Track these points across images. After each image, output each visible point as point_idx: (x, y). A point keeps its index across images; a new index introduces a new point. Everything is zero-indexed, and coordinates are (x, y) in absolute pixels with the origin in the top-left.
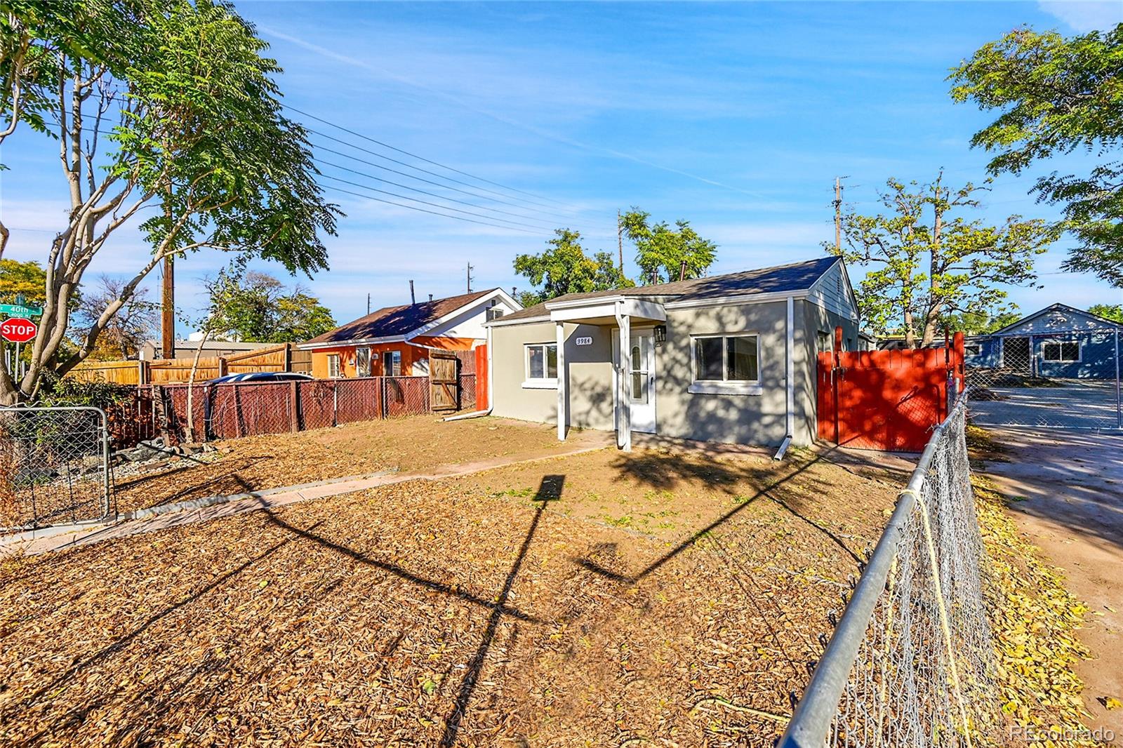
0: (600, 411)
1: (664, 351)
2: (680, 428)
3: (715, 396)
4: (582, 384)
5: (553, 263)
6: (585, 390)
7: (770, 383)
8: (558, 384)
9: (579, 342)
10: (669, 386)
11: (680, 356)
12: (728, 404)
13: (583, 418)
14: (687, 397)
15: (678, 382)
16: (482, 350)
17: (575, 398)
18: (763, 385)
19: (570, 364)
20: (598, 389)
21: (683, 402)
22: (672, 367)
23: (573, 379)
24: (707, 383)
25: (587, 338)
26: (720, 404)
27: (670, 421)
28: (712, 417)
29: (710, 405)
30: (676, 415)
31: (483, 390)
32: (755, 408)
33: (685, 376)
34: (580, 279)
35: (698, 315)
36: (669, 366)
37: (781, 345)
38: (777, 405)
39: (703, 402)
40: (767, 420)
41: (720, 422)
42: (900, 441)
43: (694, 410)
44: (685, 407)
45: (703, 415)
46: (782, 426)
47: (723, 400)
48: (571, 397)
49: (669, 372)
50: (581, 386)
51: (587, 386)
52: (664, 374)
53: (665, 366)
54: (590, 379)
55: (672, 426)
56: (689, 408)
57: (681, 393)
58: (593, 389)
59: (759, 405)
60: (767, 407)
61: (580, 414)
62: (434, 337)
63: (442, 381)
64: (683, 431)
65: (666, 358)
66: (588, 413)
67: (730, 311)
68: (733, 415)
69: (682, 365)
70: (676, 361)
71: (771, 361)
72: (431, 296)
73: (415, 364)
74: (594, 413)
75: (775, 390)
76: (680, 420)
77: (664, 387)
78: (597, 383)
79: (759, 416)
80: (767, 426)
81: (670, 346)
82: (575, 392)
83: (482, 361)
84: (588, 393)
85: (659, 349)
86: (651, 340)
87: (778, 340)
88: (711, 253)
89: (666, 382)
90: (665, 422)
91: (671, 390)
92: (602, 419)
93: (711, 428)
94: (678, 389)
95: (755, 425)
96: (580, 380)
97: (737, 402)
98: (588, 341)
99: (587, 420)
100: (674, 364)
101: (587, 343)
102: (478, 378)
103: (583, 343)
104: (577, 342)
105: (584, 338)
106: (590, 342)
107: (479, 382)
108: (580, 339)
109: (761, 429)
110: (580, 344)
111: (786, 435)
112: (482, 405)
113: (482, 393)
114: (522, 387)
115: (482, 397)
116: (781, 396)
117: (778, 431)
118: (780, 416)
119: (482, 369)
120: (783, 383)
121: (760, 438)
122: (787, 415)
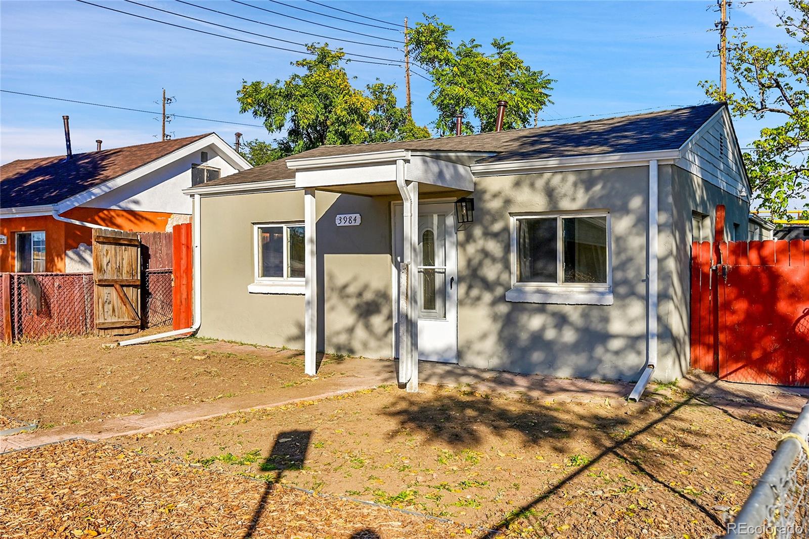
0: (368, 327)
1: (469, 238)
2: (491, 356)
3: (542, 308)
4: (345, 287)
5: (303, 96)
6: (348, 296)
7: (622, 290)
8: (306, 287)
9: (341, 221)
10: (475, 292)
11: (494, 247)
12: (562, 320)
13: (342, 339)
14: (503, 309)
15: (488, 286)
16: (183, 231)
17: (332, 308)
18: (613, 291)
19: (325, 255)
20: (368, 296)
21: (495, 318)
22: (480, 264)
23: (331, 277)
24: (531, 286)
25: (353, 216)
26: (550, 321)
27: (477, 346)
28: (537, 339)
29: (536, 322)
30: (484, 337)
31: (184, 296)
32: (597, 326)
33: (498, 278)
34: (344, 124)
35: (517, 184)
36: (476, 261)
37: (638, 234)
38: (631, 322)
39: (524, 318)
40: (616, 344)
41: (548, 346)
42: (801, 372)
43: (511, 330)
44: (499, 325)
45: (524, 336)
46: (639, 353)
47: (554, 314)
48: (327, 306)
49: (475, 271)
50: (342, 291)
51: (352, 289)
52: (468, 273)
53: (469, 261)
54: (355, 279)
55: (479, 353)
56: (503, 327)
57: (494, 303)
58: (360, 295)
59: (606, 320)
60: (617, 326)
61: (338, 333)
62: (102, 210)
63: (116, 281)
64: (495, 362)
65: (471, 249)
67: (564, 180)
68: (569, 336)
69: (494, 260)
70: (485, 254)
71: (623, 257)
72: (100, 142)
73: (70, 253)
74: (361, 333)
75: (627, 301)
76: (490, 344)
77: (467, 293)
78: (366, 287)
79: (605, 337)
80: (617, 353)
81: (478, 232)
82: (331, 300)
83: (184, 249)
84: (353, 302)
85: (461, 236)
86: (450, 221)
87: (635, 226)
88: (543, 91)
89: (470, 287)
90: (469, 348)
91: (478, 299)
92: (373, 343)
93: (537, 356)
94: (487, 297)
95: (599, 351)
96: (341, 280)
97: (575, 316)
98: (355, 220)
99: (349, 343)
100: (484, 259)
101: (353, 224)
102: (176, 277)
103: (347, 224)
104: (337, 222)
105: (348, 216)
106: (358, 223)
107: (178, 284)
108: (342, 216)
109: (608, 358)
110: (342, 224)
111: (647, 362)
112: (184, 320)
113: (184, 301)
114: (250, 292)
115: (183, 308)
116: (636, 308)
117: (634, 360)
118: (634, 339)
119: (183, 263)
120: (641, 289)
121: (608, 369)
122: (647, 336)
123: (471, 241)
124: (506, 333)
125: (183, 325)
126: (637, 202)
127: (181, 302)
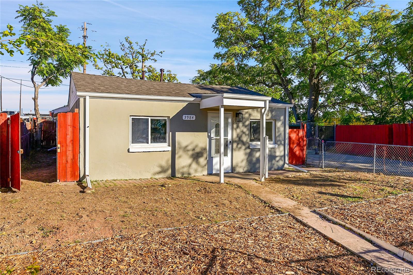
0: (198, 163)
1: (238, 127)
2: (244, 168)
4: (186, 147)
6: (188, 151)
7: (279, 143)
10: (239, 146)
11: (245, 130)
13: (185, 170)
14: (248, 151)
15: (244, 143)
16: (70, 117)
17: (180, 157)
18: (275, 143)
19: (176, 133)
20: (198, 150)
21: (246, 154)
22: (241, 136)
23: (179, 144)
24: (254, 143)
25: (192, 116)
27: (240, 165)
28: (258, 159)
29: (257, 154)
30: (242, 161)
32: (274, 154)
33: (247, 140)
37: (282, 127)
38: (281, 152)
39: (254, 153)
40: (277, 159)
42: (294, 162)
43: (251, 157)
44: (247, 156)
45: (254, 159)
46: (283, 160)
48: (177, 156)
49: (240, 138)
50: (185, 149)
51: (190, 148)
52: (237, 139)
53: (238, 135)
54: (191, 143)
55: (240, 167)
57: (245, 149)
58: (194, 150)
59: (275, 152)
60: (278, 154)
61: (183, 167)
64: (246, 169)
65: (238, 130)
66: (190, 165)
69: (246, 135)
70: (243, 133)
71: (279, 133)
74: (194, 166)
75: (280, 145)
76: (244, 164)
77: (237, 146)
78: (197, 146)
79: (275, 157)
80: (278, 161)
81: (241, 124)
82: (179, 153)
83: (70, 128)
84: (190, 153)
85: (235, 126)
87: (281, 124)
89: (238, 144)
90: (237, 166)
91: (240, 148)
92: (200, 169)
94: (244, 147)
95: (274, 162)
96: (184, 144)
98: (193, 118)
99: (189, 171)
100: (242, 134)
101: (192, 119)
102: (62, 146)
103: (189, 119)
104: (184, 118)
105: (189, 116)
107: (64, 150)
108: (186, 116)
109: (276, 163)
110: (186, 119)
111: (285, 163)
112: (69, 173)
113: (69, 161)
114: (129, 152)
115: (69, 165)
116: (282, 148)
117: (281, 163)
118: (281, 157)
119: (69, 137)
120: (283, 142)
121: (275, 166)
122: (284, 156)
123: (238, 128)
124: (249, 159)
125: (69, 176)
126: (282, 118)
127: (67, 161)
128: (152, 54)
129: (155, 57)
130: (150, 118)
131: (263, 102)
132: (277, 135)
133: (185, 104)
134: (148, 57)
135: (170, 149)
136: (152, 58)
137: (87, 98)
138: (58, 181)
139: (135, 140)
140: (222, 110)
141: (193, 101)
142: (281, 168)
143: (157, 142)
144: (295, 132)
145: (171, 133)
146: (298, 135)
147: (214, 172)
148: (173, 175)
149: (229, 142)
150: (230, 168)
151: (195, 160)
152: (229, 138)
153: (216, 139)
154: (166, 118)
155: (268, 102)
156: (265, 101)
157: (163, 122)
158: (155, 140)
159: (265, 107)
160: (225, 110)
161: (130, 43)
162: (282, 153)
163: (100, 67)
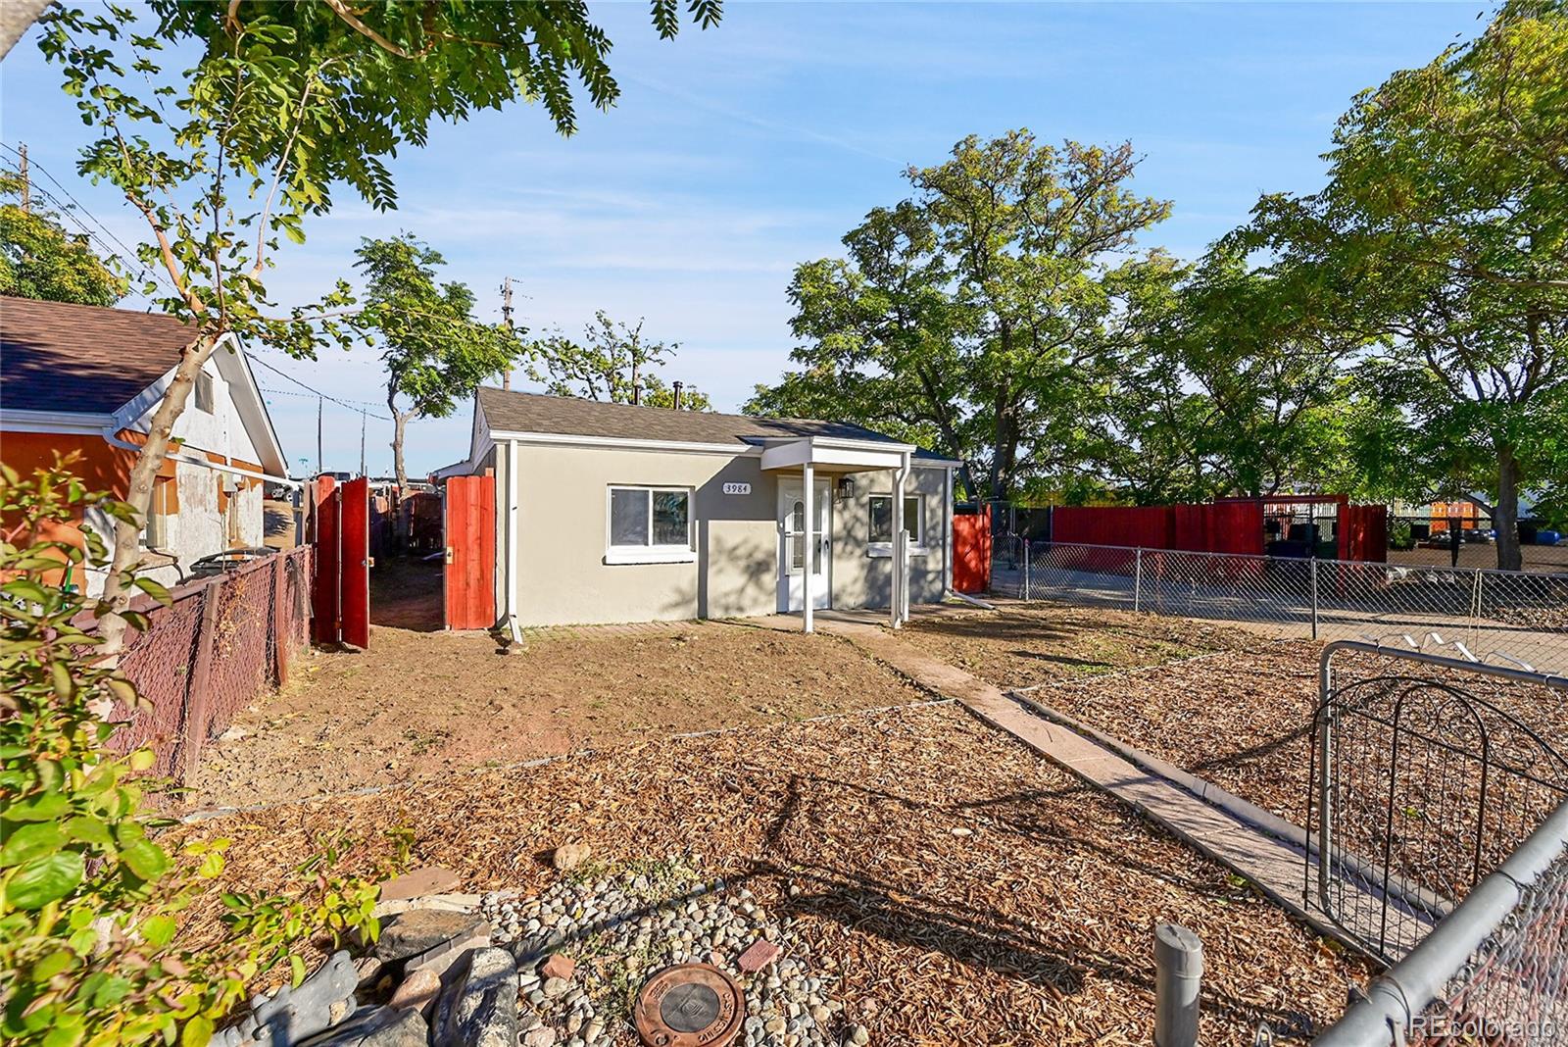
0: (759, 585)
1: (845, 507)
2: (859, 596)
4: (735, 549)
6: (737, 558)
7: (933, 543)
9: (728, 489)
10: (849, 548)
13: (731, 600)
14: (867, 561)
15: (858, 543)
16: (474, 487)
17: (717, 573)
18: (924, 545)
19: (710, 522)
20: (759, 556)
21: (862, 566)
22: (853, 527)
23: (718, 541)
24: (879, 545)
25: (743, 485)
27: (847, 592)
28: (888, 580)
29: (888, 567)
30: (855, 581)
31: (474, 576)
32: (923, 567)
33: (864, 539)
36: (849, 525)
37: (940, 507)
38: (938, 563)
39: (881, 564)
40: (930, 577)
42: (965, 585)
43: (873, 574)
44: (865, 571)
45: (880, 578)
46: (941, 581)
48: (710, 572)
49: (849, 532)
50: (732, 554)
51: (741, 551)
52: (844, 533)
53: (845, 525)
54: (745, 541)
55: (851, 594)
56: (868, 574)
57: (861, 556)
58: (750, 555)
59: (925, 562)
60: (931, 566)
61: (726, 595)
64: (862, 599)
65: (847, 515)
66: (742, 590)
69: (862, 524)
70: (857, 519)
71: (932, 523)
74: (751, 590)
75: (936, 549)
76: (859, 587)
77: (844, 550)
78: (756, 548)
79: (924, 574)
80: (930, 584)
81: (852, 502)
82: (716, 564)
84: (742, 563)
85: (837, 506)
87: (938, 504)
89: (846, 544)
90: (844, 591)
91: (852, 553)
92: (763, 598)
93: (888, 591)
94: (858, 552)
95: (922, 584)
96: (730, 543)
98: (745, 490)
99: (739, 604)
100: (854, 523)
101: (743, 492)
102: (457, 551)
103: (737, 492)
104: (725, 490)
105: (737, 485)
106: (748, 491)
107: (461, 560)
108: (732, 485)
109: (926, 586)
110: (731, 492)
111: (944, 589)
112: (473, 609)
113: (473, 583)
114: (604, 564)
115: (472, 593)
116: (940, 554)
117: (938, 586)
118: (939, 572)
119: (473, 531)
120: (941, 542)
121: (926, 594)
122: (944, 570)
124: (869, 578)
125: (471, 616)
126: (941, 488)
127: (467, 584)
128: (656, 350)
129: (661, 355)
130: (651, 490)
131: (899, 457)
132: (928, 526)
133: (729, 459)
134: (646, 355)
135: (695, 557)
136: (655, 357)
137: (514, 445)
138: (447, 627)
139: (617, 539)
140: (810, 473)
141: (747, 452)
142: (937, 599)
143: (667, 542)
144: (969, 519)
145: (697, 522)
146: (974, 526)
147: (792, 608)
148: (703, 616)
149: (823, 542)
150: (826, 599)
151: (754, 579)
152: (825, 532)
153: (796, 537)
154: (687, 490)
155: (908, 455)
156: (903, 454)
157: (681, 499)
158: (662, 537)
159: (903, 466)
160: (816, 473)
161: (607, 324)
162: (940, 567)
163: (541, 376)
